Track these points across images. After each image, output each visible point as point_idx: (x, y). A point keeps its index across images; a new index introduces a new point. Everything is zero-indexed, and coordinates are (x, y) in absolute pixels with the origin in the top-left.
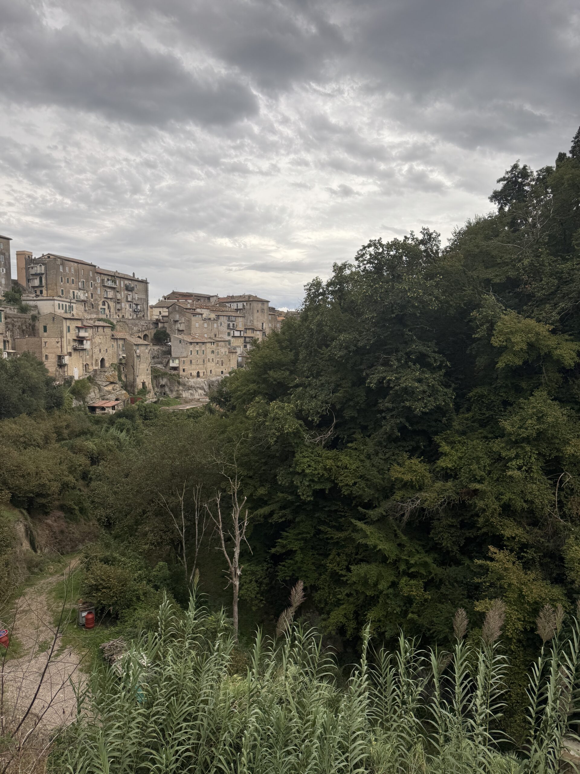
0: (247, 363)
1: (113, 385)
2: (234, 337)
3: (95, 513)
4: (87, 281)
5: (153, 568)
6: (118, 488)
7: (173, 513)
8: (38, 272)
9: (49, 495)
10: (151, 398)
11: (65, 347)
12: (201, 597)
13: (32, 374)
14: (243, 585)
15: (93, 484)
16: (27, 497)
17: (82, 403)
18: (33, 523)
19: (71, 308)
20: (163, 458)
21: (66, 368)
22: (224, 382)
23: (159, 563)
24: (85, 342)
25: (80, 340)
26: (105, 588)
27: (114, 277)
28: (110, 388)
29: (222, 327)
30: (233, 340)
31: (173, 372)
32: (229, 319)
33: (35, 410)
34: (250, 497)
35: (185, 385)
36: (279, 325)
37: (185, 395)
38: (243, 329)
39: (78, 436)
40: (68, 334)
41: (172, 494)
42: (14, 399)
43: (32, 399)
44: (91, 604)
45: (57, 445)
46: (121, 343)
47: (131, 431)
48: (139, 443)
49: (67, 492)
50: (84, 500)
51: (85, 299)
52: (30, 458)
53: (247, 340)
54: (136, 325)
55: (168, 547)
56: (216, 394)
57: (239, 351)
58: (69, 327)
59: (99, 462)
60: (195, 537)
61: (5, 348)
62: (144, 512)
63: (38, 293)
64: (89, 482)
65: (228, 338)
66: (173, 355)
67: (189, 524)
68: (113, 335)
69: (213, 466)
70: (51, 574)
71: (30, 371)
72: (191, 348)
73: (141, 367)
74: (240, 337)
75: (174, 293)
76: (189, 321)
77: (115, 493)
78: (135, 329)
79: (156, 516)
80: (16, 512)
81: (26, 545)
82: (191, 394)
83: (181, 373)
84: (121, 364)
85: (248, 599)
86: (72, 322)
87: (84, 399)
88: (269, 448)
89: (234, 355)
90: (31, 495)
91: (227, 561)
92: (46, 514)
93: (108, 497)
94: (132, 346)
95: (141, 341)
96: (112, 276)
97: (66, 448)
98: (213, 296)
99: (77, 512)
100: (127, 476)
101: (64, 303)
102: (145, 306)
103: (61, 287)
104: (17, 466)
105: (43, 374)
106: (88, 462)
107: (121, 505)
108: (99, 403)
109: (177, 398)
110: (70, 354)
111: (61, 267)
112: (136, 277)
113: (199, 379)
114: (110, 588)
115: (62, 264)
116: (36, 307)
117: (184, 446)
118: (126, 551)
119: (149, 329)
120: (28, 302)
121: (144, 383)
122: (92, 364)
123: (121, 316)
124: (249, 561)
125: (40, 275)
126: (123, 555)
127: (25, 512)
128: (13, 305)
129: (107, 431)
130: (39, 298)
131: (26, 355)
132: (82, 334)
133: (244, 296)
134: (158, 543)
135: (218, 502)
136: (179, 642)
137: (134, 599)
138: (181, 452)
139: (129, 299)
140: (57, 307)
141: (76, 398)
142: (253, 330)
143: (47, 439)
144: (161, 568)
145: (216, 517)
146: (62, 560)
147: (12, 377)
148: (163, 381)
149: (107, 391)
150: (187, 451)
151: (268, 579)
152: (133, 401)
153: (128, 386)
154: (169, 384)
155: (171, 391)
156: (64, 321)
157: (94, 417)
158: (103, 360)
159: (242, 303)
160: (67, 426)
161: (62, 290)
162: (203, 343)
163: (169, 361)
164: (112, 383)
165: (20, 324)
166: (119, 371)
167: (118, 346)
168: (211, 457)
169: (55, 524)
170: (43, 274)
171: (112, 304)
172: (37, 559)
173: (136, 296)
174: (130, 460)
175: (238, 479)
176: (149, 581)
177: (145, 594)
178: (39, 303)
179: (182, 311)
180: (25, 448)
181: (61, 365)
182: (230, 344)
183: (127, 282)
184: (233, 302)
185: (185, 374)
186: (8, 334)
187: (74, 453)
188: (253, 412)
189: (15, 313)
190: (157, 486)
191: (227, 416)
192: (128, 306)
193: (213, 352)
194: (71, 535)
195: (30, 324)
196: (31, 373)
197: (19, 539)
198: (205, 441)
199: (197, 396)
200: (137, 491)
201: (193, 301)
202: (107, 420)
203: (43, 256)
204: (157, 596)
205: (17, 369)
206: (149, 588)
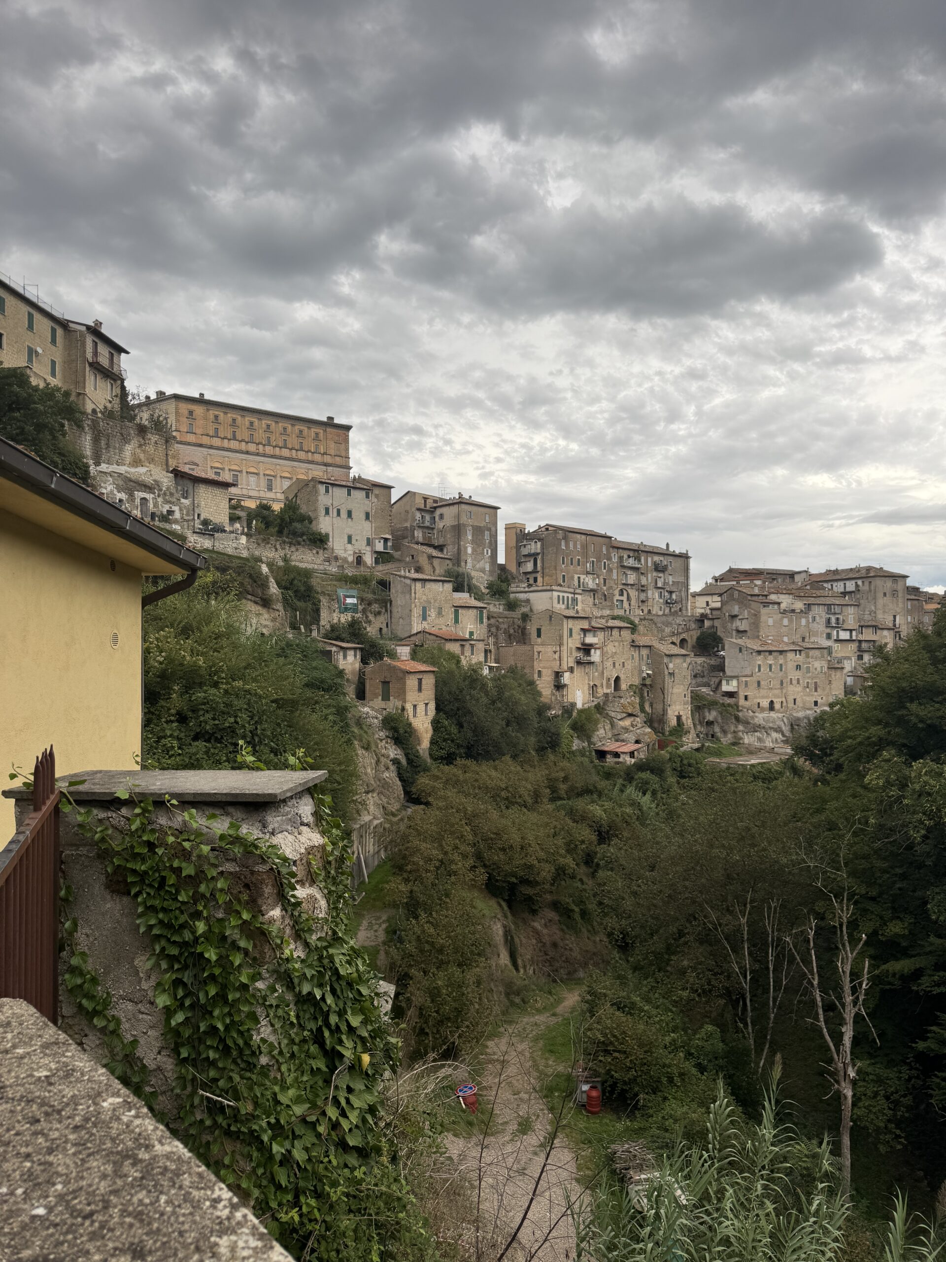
0: (864, 689)
1: (632, 719)
2: (838, 641)
3: (605, 922)
4: (599, 561)
5: (694, 1034)
6: (639, 886)
7: (729, 943)
8: (533, 551)
9: (537, 883)
10: (690, 742)
11: (565, 659)
12: (784, 1106)
13: (520, 699)
14: (860, 1099)
15: (601, 874)
16: (509, 882)
17: (586, 744)
18: (515, 924)
19: (575, 601)
20: (711, 846)
21: (565, 690)
22: (820, 720)
23: (706, 1026)
24: (593, 651)
25: (586, 649)
26: (619, 1051)
27: (637, 551)
28: (627, 723)
29: (815, 625)
30: (836, 647)
31: (728, 701)
32: (829, 609)
33: (523, 751)
34: (873, 935)
35: (748, 723)
36: (928, 620)
37: (748, 739)
38: (856, 627)
39: (580, 795)
40: (570, 640)
41: (728, 910)
42: (495, 733)
43: (519, 734)
44: (596, 1074)
45: (550, 807)
46: (645, 652)
47: (659, 795)
48: (671, 815)
49: (563, 883)
50: (587, 898)
51: (595, 587)
52: (514, 823)
53: (864, 646)
54: (668, 624)
55: (722, 1002)
56: (804, 742)
57: (848, 666)
58: (571, 630)
59: (610, 840)
60: (768, 992)
61: (486, 661)
62: (681, 934)
63: (531, 581)
64: (596, 871)
65: (827, 643)
66: (728, 671)
67: (757, 966)
68: (633, 641)
69: (801, 869)
70: (539, 1011)
71: (517, 694)
72: (759, 660)
73: (675, 690)
74: (851, 641)
75: (731, 570)
76: (757, 615)
77: (635, 894)
78: (668, 630)
79: (701, 943)
80: (493, 903)
81: (504, 958)
82: (760, 739)
83: (742, 702)
84: (645, 685)
85: (871, 1129)
86: (576, 622)
87: (589, 738)
88: (910, 847)
89: (838, 673)
90: (514, 880)
91: (828, 1046)
92: (534, 912)
93: (623, 899)
94: (661, 657)
95: (676, 650)
96: (634, 550)
97: (563, 813)
98: (799, 573)
99: (577, 916)
100: (652, 868)
101: (566, 595)
102: (683, 594)
103: (562, 571)
104: (494, 833)
105: (534, 699)
106: (594, 838)
107: (644, 915)
108: (611, 746)
109: (734, 744)
110: (571, 670)
111: (563, 543)
112: (671, 549)
113: (773, 714)
114: (625, 1052)
115: (565, 538)
116: (528, 601)
117: (748, 829)
118: (651, 995)
119: (688, 630)
120: (517, 595)
121: (679, 718)
122: (602, 686)
123: (646, 611)
124: (871, 1056)
125: (534, 556)
126: (648, 1001)
127: (504, 904)
128: (498, 600)
129: (622, 791)
130: (532, 589)
131: (512, 670)
132: (590, 639)
133: (858, 570)
134: (704, 991)
135: (811, 937)
136: (744, 1178)
137: (664, 1080)
138: (743, 838)
139: (660, 585)
140: (556, 601)
141: (578, 737)
142: (876, 628)
143: (536, 795)
144: (710, 1036)
145: (807, 962)
146: (553, 991)
147: (494, 702)
148: (711, 716)
149: (623, 728)
150: (754, 837)
151: (910, 1097)
152: (662, 745)
153: (655, 721)
154: (720, 720)
155: (725, 732)
156: (565, 621)
157: (603, 767)
158: (617, 679)
159: (853, 582)
160: (566, 779)
161: (564, 576)
162: (781, 652)
163: (720, 682)
164: (630, 715)
165: (506, 626)
166: (642, 697)
167: (641, 657)
168: (797, 854)
169: (545, 931)
170: (538, 554)
171: (633, 593)
172: (519, 983)
173: (671, 579)
174: (658, 843)
175: (849, 900)
176: (689, 1054)
177: (681, 1075)
178: (531, 596)
179: (745, 599)
180: (507, 808)
181: (559, 686)
182: (830, 653)
183: (657, 558)
184: (837, 580)
185: (747, 704)
186: (491, 640)
187: (575, 821)
188: (878, 778)
189: (501, 611)
190: (701, 892)
191: (825, 782)
192: (657, 595)
193: (798, 667)
194: (567, 953)
195: (519, 627)
196: (518, 696)
197: (496, 946)
198: (785, 824)
199: (769, 744)
200: (670, 896)
201: (764, 582)
202: (622, 773)
203: (540, 527)
204: (702, 1084)
205: (501, 690)
206: (689, 1066)
